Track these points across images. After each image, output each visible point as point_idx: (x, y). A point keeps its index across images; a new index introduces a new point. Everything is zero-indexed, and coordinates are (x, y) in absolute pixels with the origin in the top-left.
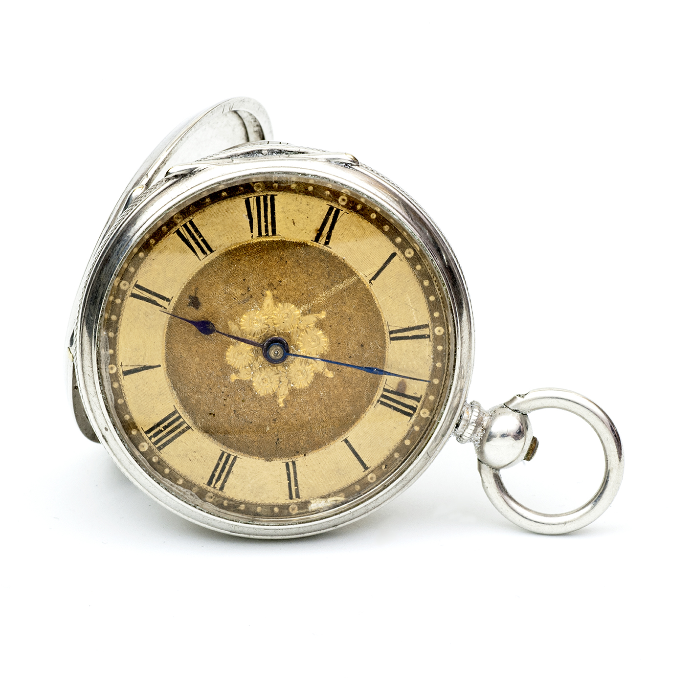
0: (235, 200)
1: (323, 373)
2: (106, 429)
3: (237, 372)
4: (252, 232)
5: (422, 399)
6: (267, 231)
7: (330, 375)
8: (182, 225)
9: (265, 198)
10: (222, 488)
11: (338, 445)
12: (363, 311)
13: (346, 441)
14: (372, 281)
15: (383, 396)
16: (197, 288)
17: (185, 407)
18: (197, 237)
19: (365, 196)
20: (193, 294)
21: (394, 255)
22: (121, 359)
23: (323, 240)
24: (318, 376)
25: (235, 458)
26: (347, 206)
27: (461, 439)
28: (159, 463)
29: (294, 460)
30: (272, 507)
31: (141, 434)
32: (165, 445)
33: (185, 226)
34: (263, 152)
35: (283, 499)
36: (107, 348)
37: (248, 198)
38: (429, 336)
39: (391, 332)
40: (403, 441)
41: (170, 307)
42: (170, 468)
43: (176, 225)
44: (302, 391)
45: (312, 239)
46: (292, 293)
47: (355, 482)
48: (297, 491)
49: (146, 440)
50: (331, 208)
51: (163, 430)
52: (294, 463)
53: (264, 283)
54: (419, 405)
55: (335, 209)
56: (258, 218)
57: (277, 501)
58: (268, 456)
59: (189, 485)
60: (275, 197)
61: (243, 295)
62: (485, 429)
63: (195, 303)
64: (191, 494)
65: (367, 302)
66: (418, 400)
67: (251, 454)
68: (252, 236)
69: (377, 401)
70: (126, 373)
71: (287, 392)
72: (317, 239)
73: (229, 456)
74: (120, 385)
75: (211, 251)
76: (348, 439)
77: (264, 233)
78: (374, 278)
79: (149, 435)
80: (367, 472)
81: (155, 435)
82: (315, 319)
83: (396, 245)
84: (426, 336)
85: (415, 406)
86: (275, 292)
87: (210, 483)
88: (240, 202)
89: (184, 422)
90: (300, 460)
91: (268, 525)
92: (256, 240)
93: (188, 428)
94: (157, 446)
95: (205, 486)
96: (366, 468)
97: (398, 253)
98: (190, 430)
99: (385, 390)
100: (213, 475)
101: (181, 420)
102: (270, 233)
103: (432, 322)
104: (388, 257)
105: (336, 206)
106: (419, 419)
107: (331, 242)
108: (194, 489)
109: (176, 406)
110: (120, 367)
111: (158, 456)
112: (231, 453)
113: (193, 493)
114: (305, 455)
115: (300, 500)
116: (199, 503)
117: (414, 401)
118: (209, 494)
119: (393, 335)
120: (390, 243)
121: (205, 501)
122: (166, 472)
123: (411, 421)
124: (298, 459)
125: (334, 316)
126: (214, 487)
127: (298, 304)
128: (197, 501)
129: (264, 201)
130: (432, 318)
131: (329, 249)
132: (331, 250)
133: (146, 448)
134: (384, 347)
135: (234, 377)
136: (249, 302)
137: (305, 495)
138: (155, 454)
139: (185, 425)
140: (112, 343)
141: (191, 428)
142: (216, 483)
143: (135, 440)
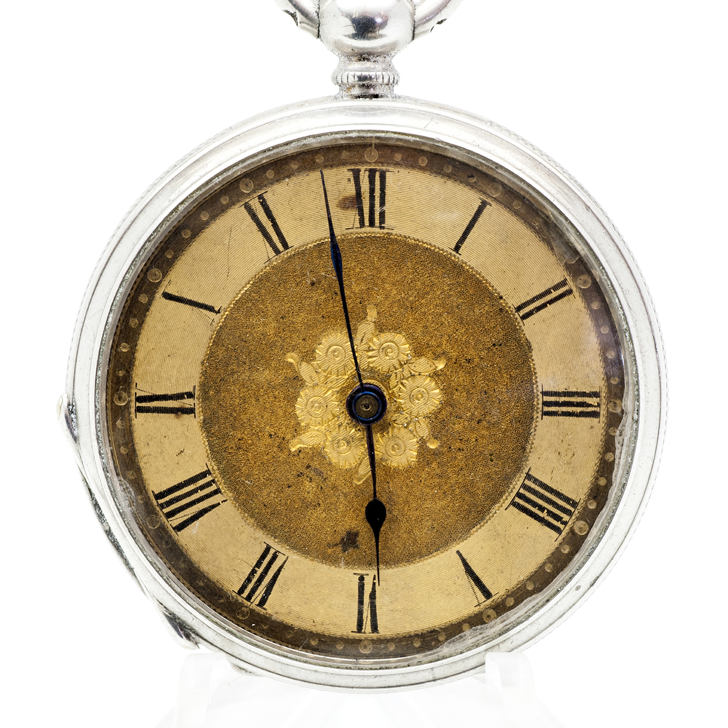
0: (184, 545)
1: (375, 322)
2: (578, 588)
3: (422, 442)
4: (218, 504)
5: (353, 167)
6: (208, 484)
7: (372, 314)
8: (249, 603)
9: (162, 506)
10: (596, 395)
11: (469, 256)
12: (263, 303)
13: (457, 249)
14: (217, 309)
15: (372, 224)
16: (329, 545)
17: (501, 494)
18: (257, 576)
19: (99, 373)
20: (339, 548)
21: (167, 296)
22: (470, 609)
23: (187, 403)
24: (381, 328)
25: (545, 394)
26: (128, 390)
27: (391, 81)
28: (595, 498)
29: (514, 310)
30: (594, 315)
31: (563, 539)
32: (567, 500)
33: (249, 598)
34: (108, 529)
35: (576, 303)
36: (461, 637)
37: (174, 528)
38: (261, 197)
39: (277, 252)
40: (423, 169)
41: (370, 574)
42: (597, 479)
43: (252, 611)
44: (411, 338)
45: (192, 419)
46: (280, 412)
47: (510, 210)
48: (556, 288)
49: (571, 528)
50: (139, 410)
51: (546, 511)
52: (519, 309)
53: (283, 456)
54: (362, 168)
55: (138, 404)
56: (195, 504)
57: (583, 309)
58: (524, 349)
59: (609, 445)
60: (156, 493)
61: (311, 478)
62: (361, 56)
63: (350, 540)
64: (621, 435)
66: (356, 174)
67: (531, 373)
68: (224, 501)
69: (382, 230)
70: (487, 594)
71: (423, 360)
72: (191, 411)
73: (545, 404)
74: (508, 596)
75: (268, 548)
76: (453, 247)
77: (213, 488)
78: (210, 309)
79: (562, 526)
80: (489, 200)
81: (558, 518)
82: (304, 364)
83: (151, 299)
84: (261, 201)
85: (367, 173)
86: (288, 437)
87: (595, 415)
88: (184, 538)
89: (524, 486)
90: (512, 302)
91: (622, 308)
92: (227, 494)
93: (529, 476)
94: (573, 510)
95: (603, 418)
96: (484, 205)
97: (161, 291)
98: (530, 473)
99: (362, 224)
100: (582, 414)
101: (522, 491)
102: (209, 478)
103: (239, 201)
104: (173, 302)
105: (133, 404)
106: (383, 160)
107: (187, 390)
108: (612, 434)
109: (505, 506)
110: (482, 606)
111: (586, 502)
112: (540, 402)
113: (618, 432)
114: (501, 298)
115: (568, 278)
116: (630, 418)
117: (361, 178)
118: (610, 410)
119: (280, 246)
120: (152, 308)
121: (623, 411)
122: (602, 482)
123: (391, 169)
124: (510, 305)
125: (288, 340)
126: (599, 405)
127: (292, 399)
128: (627, 421)
129: (168, 506)
130: (232, 204)
131: (197, 388)
132: (197, 385)
133: (581, 523)
134: (302, 254)
135: (433, 443)
136: (318, 467)
137: (558, 274)
138: (585, 508)
139: (527, 483)
140: (453, 631)
141: (527, 474)
142: (590, 405)
143: (576, 542)
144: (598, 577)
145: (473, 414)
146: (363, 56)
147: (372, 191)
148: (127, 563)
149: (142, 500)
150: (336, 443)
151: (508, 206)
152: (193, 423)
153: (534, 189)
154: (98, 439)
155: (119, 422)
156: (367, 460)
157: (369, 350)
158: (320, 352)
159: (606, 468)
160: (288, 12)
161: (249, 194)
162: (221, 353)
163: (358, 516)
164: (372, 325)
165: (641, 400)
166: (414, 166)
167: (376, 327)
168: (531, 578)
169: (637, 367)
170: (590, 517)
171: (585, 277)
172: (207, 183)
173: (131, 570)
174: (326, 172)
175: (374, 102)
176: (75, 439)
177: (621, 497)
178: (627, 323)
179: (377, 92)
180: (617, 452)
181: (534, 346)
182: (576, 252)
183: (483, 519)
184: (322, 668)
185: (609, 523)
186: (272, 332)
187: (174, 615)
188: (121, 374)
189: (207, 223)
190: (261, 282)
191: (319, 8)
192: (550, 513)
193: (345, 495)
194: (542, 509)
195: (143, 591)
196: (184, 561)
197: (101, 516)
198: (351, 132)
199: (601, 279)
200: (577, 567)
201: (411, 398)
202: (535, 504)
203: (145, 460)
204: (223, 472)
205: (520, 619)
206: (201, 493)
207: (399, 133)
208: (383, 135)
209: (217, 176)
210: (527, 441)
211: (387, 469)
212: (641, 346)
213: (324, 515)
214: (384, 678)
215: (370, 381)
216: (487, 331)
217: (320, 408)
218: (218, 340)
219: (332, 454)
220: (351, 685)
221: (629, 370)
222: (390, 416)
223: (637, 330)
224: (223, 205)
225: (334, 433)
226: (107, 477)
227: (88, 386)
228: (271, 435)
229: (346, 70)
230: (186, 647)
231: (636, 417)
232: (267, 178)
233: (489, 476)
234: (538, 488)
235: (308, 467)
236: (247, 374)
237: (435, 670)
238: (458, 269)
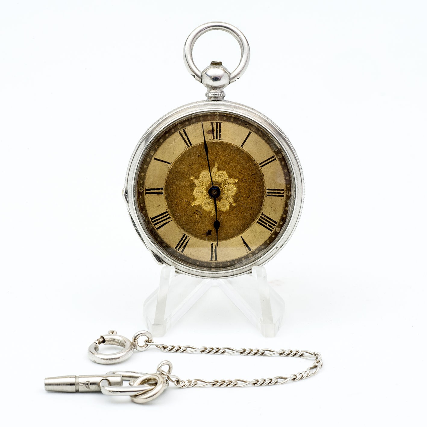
0: (159, 233)
2: (277, 248)
3: (231, 204)
4: (170, 221)
5: (211, 121)
6: (167, 215)
7: (216, 165)
9: (153, 222)
10: (283, 190)
11: (245, 148)
12: (184, 161)
13: (242, 146)
14: (170, 163)
15: (217, 138)
16: (203, 234)
17: (254, 219)
18: (181, 243)
19: (135, 182)
20: (206, 235)
21: (155, 159)
22: (245, 254)
23: (161, 191)
24: (219, 169)
25: (268, 189)
26: (143, 187)
27: (223, 96)
28: (282, 221)
30: (282, 166)
31: (273, 233)
32: (274, 221)
33: (178, 250)
34: (136, 228)
35: (277, 162)
36: (242, 262)
37: (156, 229)
38: (184, 130)
39: (188, 146)
40: (232, 122)
41: (215, 243)
42: (283, 215)
43: (179, 254)
44: (228, 173)
45: (162, 196)
46: (189, 194)
48: (271, 158)
49: (275, 230)
50: (147, 193)
52: (260, 164)
53: (189, 207)
54: (214, 122)
55: (146, 191)
56: (163, 221)
57: (279, 164)
58: (261, 176)
59: (287, 205)
60: (151, 218)
61: (197, 214)
63: (209, 233)
64: (290, 202)
65: (179, 161)
66: (212, 123)
67: (263, 183)
69: (220, 140)
70: (250, 249)
71: (231, 179)
72: (162, 193)
73: (268, 193)
74: (256, 250)
75: (185, 235)
76: (241, 145)
77: (168, 216)
78: (168, 163)
79: (272, 229)
80: (252, 132)
81: (271, 227)
82: (196, 180)
83: (151, 160)
85: (216, 123)
86: (191, 201)
87: (283, 196)
88: (159, 231)
89: (261, 217)
90: (258, 162)
91: (291, 164)
92: (172, 218)
93: (263, 214)
94: (276, 224)
95: (285, 197)
96: (250, 133)
97: (153, 157)
98: (263, 213)
99: (214, 138)
100: (279, 196)
101: (260, 219)
102: (167, 214)
103: (177, 131)
104: (157, 161)
105: (145, 191)
106: (220, 119)
107: (161, 187)
108: (287, 202)
109: (255, 223)
110: (248, 253)
111: (280, 222)
112: (266, 192)
113: (289, 201)
114: (255, 161)
115: (275, 155)
116: (293, 197)
117: (214, 124)
118: (287, 195)
119: (189, 145)
120: (151, 163)
121: (291, 195)
122: (284, 216)
123: (223, 122)
124: (257, 163)
125: (191, 173)
126: (284, 193)
127: (192, 190)
128: (292, 198)
129: (155, 222)
130: (175, 132)
131: (164, 187)
132: (164, 185)
133: (278, 228)
134: (196, 147)
135: (234, 204)
136: (200, 211)
137: (272, 154)
138: (279, 224)
139: (262, 216)
140: (240, 260)
141: (262, 213)
142: (281, 193)
143: (276, 234)
144: (283, 245)
145: (246, 196)
146: (215, 88)
147: (217, 128)
148: (142, 239)
149: (147, 220)
150: (205, 204)
151: (257, 134)
152: (163, 197)
153: (265, 129)
154: (134, 201)
155: (140, 196)
156: (214, 209)
157: (215, 176)
158: (201, 176)
159: (286, 212)
160: (192, 75)
161: (180, 129)
162: (171, 176)
163: (211, 225)
164: (216, 168)
165: (296, 192)
166: (229, 121)
167: (217, 169)
168: (263, 245)
169: (295, 182)
170: (281, 226)
171: (280, 155)
172: (168, 125)
173: (143, 241)
174: (203, 123)
175: (218, 102)
176: (127, 201)
177: (290, 220)
178: (292, 169)
179: (218, 99)
180: (289, 207)
181: (264, 175)
182: (277, 147)
183: (249, 227)
184: (200, 271)
185: (286, 228)
186: (186, 170)
187: (156, 255)
188: (141, 182)
189: (168, 137)
190: (183, 155)
191: (202, 74)
192: (269, 225)
193: (208, 219)
194: (266, 224)
195: (147, 247)
196: (159, 239)
197: (134, 225)
198: (211, 111)
199: (284, 155)
200: (276, 241)
201: (228, 190)
202: (264, 223)
203: (148, 208)
204: (171, 212)
205: (260, 257)
206: (165, 218)
207: (225, 111)
208: (220, 112)
209: (171, 123)
210: (262, 203)
211: (220, 212)
212: (296, 176)
213: (201, 225)
214: (218, 274)
215: (215, 185)
216: (251, 171)
217: (200, 193)
218: (170, 172)
219: (204, 207)
220: (209, 276)
221: (293, 183)
222: (221, 196)
223: (295, 171)
224: (172, 132)
225: (204, 201)
226: (137, 213)
227: (131, 185)
228: (186, 201)
229: (209, 93)
230: (160, 265)
231: (295, 197)
232: (186, 124)
233: (250, 214)
234: (265, 218)
235: (197, 211)
236: (179, 183)
237: (234, 272)
238: (242, 152)
